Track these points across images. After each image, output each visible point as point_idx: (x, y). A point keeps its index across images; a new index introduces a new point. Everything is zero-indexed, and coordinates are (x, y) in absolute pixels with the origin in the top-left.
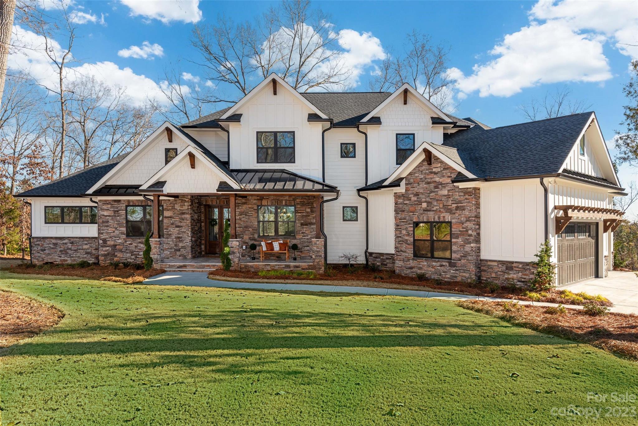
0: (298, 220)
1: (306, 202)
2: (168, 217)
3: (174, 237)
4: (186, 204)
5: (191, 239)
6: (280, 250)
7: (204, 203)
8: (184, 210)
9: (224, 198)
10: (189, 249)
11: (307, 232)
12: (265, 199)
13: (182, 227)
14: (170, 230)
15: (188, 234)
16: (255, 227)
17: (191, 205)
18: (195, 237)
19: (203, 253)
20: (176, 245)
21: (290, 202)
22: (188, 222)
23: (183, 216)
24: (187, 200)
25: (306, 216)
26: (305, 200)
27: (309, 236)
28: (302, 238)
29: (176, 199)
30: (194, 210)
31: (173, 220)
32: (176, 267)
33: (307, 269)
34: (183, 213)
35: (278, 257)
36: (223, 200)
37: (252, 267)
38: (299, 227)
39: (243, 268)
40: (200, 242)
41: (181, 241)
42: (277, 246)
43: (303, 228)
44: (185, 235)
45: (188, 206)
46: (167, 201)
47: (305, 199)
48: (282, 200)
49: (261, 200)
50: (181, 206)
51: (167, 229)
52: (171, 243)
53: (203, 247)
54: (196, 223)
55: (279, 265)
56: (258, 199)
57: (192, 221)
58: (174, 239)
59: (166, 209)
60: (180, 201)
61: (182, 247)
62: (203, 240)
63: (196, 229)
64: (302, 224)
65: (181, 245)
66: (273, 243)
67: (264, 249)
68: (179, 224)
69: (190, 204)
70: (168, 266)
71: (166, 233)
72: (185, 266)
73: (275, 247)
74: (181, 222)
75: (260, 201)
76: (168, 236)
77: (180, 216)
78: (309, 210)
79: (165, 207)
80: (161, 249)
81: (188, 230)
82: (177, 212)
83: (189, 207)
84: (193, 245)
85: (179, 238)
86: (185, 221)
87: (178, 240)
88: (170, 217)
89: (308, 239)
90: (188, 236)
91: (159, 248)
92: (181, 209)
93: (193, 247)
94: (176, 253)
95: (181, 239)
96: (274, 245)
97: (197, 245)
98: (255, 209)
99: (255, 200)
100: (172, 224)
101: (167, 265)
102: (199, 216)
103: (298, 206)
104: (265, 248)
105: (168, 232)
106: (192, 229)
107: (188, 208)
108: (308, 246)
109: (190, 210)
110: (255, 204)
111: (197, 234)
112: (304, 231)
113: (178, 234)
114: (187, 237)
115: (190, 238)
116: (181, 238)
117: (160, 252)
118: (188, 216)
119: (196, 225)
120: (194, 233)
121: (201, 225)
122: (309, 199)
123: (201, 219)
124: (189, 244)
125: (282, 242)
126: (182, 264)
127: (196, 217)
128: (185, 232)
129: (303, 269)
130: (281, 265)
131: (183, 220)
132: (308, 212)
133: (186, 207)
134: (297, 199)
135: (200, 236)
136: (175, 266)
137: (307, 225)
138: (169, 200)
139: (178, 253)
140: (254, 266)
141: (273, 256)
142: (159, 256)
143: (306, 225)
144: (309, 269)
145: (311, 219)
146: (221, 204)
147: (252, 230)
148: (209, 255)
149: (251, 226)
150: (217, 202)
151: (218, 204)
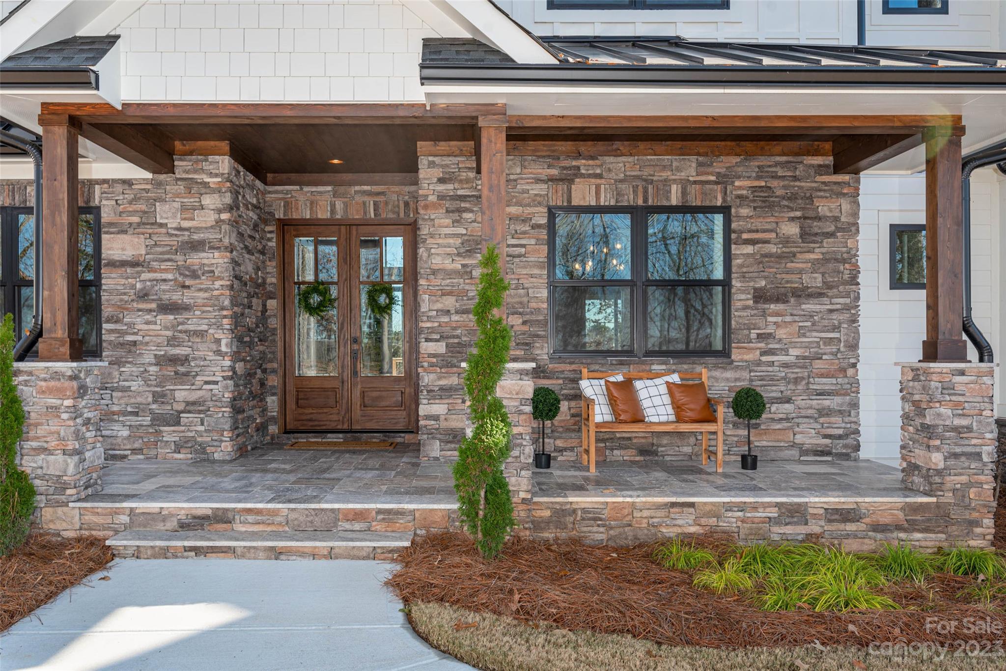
0: (743, 276)
1: (780, 192)
2: (124, 264)
3: (149, 358)
4: (207, 200)
5: (233, 369)
6: (679, 419)
7: (280, 214)
8: (198, 229)
9: (364, 193)
10: (222, 415)
11: (781, 333)
12: (582, 176)
13: (187, 308)
14: (131, 325)
15: (218, 341)
16: (538, 310)
17: (230, 208)
18: (244, 360)
19: (273, 429)
20: (158, 397)
21: (704, 194)
22: (220, 286)
23: (196, 259)
24: (213, 181)
25: (780, 257)
26: (774, 183)
27: (794, 352)
28: (759, 363)
29: (162, 177)
30: (241, 235)
31: (146, 276)
32: (172, 524)
33: (899, 528)
34: (196, 246)
35: (643, 452)
36: (359, 199)
37: (593, 516)
38: (745, 308)
39: (548, 522)
40: (262, 384)
41: (184, 377)
42: (657, 401)
43: (764, 314)
44: (204, 350)
45: (219, 211)
46: (119, 188)
47: (775, 177)
48: (666, 182)
49: (569, 181)
50: (184, 208)
51: (117, 321)
52: (135, 385)
53: (272, 402)
54: (250, 296)
55: (742, 507)
56: (551, 179)
57: (236, 282)
58: (153, 369)
59: (111, 224)
60: (181, 188)
61: (188, 403)
62: (274, 371)
63: (250, 321)
64: (760, 296)
65: (182, 394)
66: (638, 384)
67: (601, 413)
68: (176, 297)
69: (228, 199)
70: (125, 519)
71: (112, 337)
72: (222, 518)
73: (646, 404)
74: (184, 287)
75: (562, 187)
76: (120, 352)
77: (179, 258)
78: (792, 230)
79: (106, 216)
80: (87, 422)
81: (220, 327)
82: (166, 240)
83: (225, 216)
84: (241, 394)
85: (174, 360)
86: (205, 282)
87: (169, 371)
88: (134, 264)
89: (786, 365)
90: (218, 352)
91: (76, 413)
92: (186, 224)
93: (239, 403)
94: (158, 433)
95: (182, 369)
96: (642, 394)
97: (251, 392)
98: (539, 226)
99: (538, 181)
100: (143, 296)
101: (117, 512)
102: (258, 269)
103: (745, 211)
104: (606, 409)
105: (122, 333)
106: (237, 319)
107: (219, 222)
108: (788, 401)
109: (225, 227)
110: (536, 201)
111: (250, 345)
112: (769, 330)
113: (172, 341)
114: (211, 356)
115: (227, 363)
116: (185, 360)
117: (78, 436)
118: (218, 260)
119: (250, 307)
120: (240, 339)
121: (265, 310)
122: (795, 178)
123: (264, 279)
124: (224, 391)
125: (675, 378)
126: (204, 507)
127: (248, 267)
128: (201, 334)
129: (877, 528)
130: (755, 507)
131: (194, 275)
132: (786, 241)
133: (210, 218)
134: (739, 177)
135: (263, 355)
136: (164, 519)
137: (786, 302)
138: (128, 183)
139: (170, 434)
140: (605, 514)
141: (620, 448)
142: (72, 461)
143: (780, 299)
144: (911, 526)
145: (801, 272)
146: (351, 217)
147: (524, 323)
148: (292, 435)
149: (521, 303)
150: (333, 211)
151: (338, 217)
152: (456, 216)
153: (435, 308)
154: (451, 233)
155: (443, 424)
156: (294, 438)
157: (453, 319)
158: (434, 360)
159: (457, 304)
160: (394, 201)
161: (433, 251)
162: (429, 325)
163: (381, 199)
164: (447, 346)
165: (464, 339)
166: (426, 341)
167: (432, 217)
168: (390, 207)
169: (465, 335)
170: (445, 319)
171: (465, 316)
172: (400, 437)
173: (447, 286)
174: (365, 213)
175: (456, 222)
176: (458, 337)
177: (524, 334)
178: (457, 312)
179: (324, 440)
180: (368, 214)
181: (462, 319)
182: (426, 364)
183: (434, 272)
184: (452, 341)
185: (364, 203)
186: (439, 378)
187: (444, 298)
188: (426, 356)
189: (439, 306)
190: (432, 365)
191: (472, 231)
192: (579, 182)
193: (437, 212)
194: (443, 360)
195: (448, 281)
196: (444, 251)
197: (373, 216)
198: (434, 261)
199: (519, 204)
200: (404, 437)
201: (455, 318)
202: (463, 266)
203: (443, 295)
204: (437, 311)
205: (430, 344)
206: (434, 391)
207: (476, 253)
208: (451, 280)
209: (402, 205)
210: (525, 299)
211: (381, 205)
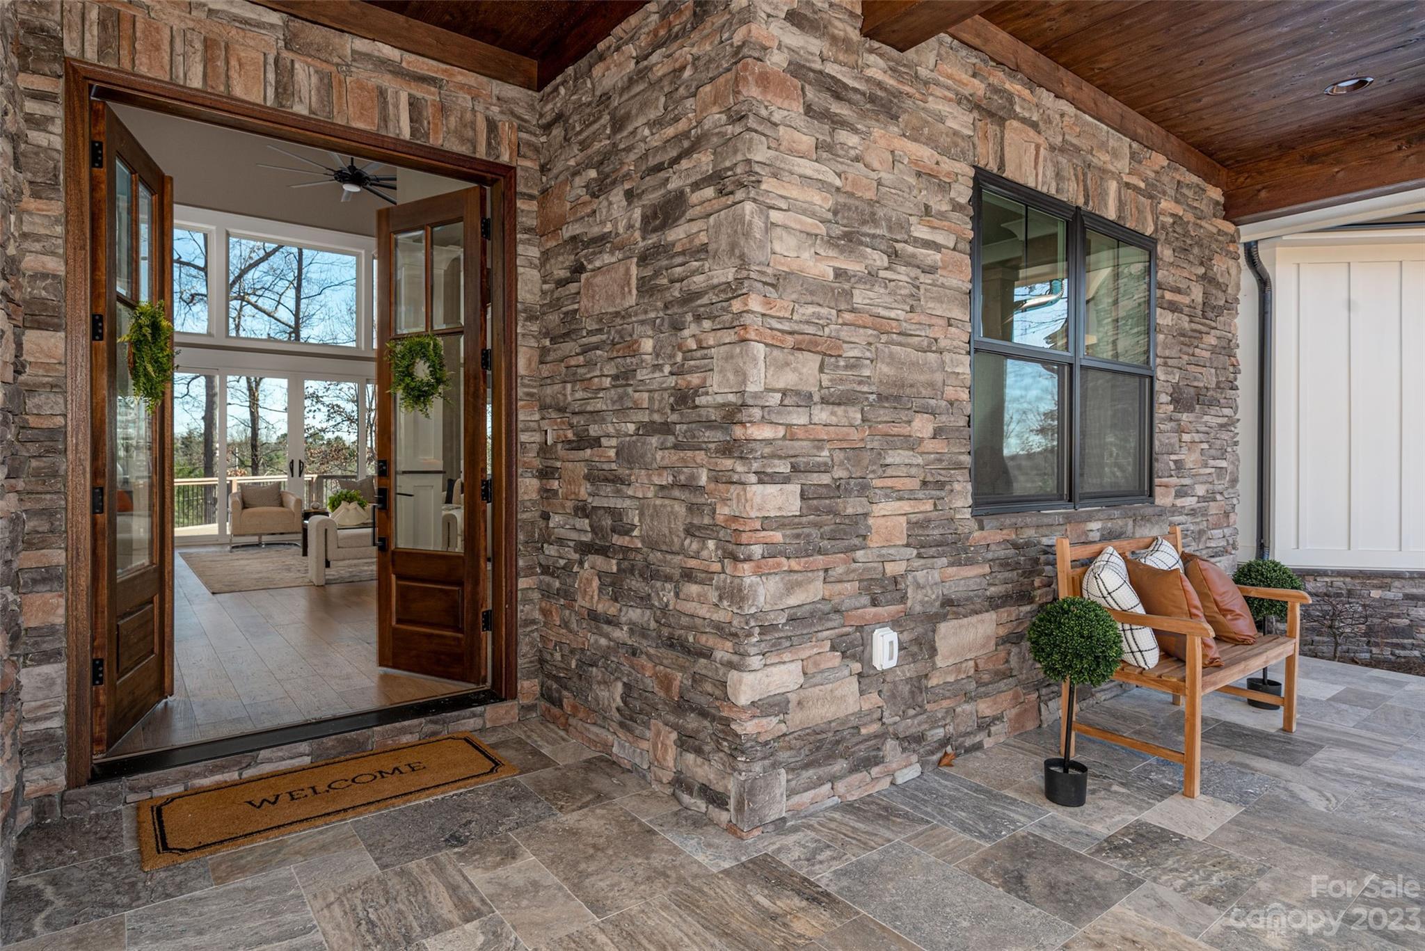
0: (1166, 363)
1: (1191, 231)
7: (83, 48)
9: (382, 64)
12: (1017, 119)
16: (958, 404)
25: (1191, 337)
26: (1188, 215)
27: (1199, 490)
28: (1174, 511)
36: (365, 75)
43: (1179, 428)
47: (1189, 206)
48: (1103, 174)
49: (1001, 120)
56: (978, 106)
75: (994, 130)
89: (1193, 512)
98: (960, 207)
99: (961, 100)
103: (1167, 253)
110: (958, 147)
112: (1182, 455)
122: (1201, 214)
132: (1193, 312)
134: (1164, 194)
137: (1193, 410)
143: (1192, 405)
145: (1204, 363)
146: (340, 120)
147: (937, 434)
148: (126, 781)
149: (931, 385)
150: (284, 87)
151: (300, 109)
152: (822, 131)
153: (781, 385)
154: (816, 176)
155: (797, 719)
156: (133, 790)
157: (815, 420)
158: (778, 536)
159: (824, 377)
160: (463, 111)
161: (775, 216)
162: (766, 432)
163: (428, 95)
164: (803, 497)
165: (839, 473)
166: (761, 482)
167: (777, 117)
168: (453, 121)
169: (841, 464)
170: (799, 418)
171: (840, 410)
172: (474, 715)
173: (808, 322)
174: (385, 119)
175: (825, 149)
176: (825, 469)
177: (940, 460)
178: (824, 401)
179: (247, 774)
180: (391, 125)
181: (834, 420)
182: (757, 550)
183: (778, 282)
184: (816, 479)
185: (382, 93)
186: (790, 589)
187: (798, 354)
188: (758, 525)
189: (787, 379)
190: (773, 552)
191: (854, 183)
192: (1015, 129)
193: (786, 105)
194: (798, 536)
195: (810, 310)
196: (800, 222)
197: (406, 134)
198: (777, 248)
199: (931, 141)
200: (481, 715)
201: (822, 414)
202: (840, 274)
203: (797, 348)
204: (784, 393)
205: (771, 489)
206: (774, 627)
207: (861, 243)
208: (818, 309)
209: (482, 125)
210: (938, 377)
211: (429, 112)
